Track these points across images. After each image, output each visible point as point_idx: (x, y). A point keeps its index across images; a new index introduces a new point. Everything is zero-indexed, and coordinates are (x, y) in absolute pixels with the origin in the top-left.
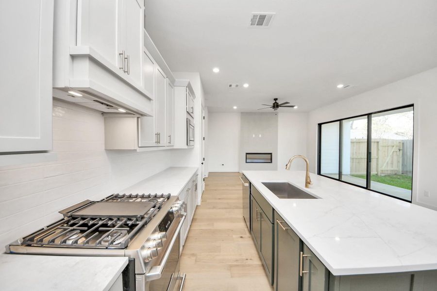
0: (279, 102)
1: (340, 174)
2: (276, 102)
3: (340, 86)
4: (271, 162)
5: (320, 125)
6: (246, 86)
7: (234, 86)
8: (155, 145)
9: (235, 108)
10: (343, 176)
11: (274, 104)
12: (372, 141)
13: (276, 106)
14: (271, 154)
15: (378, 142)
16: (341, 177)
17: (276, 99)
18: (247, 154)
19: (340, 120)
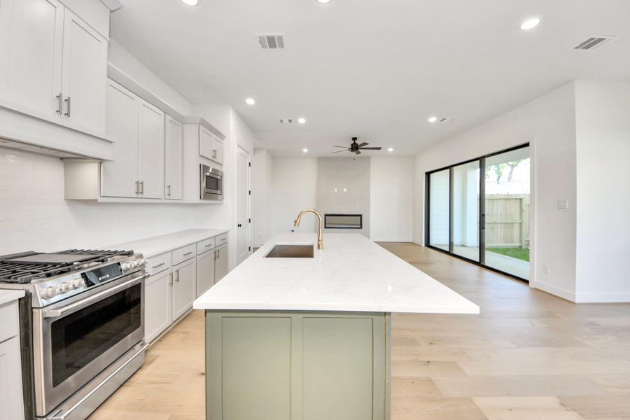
0: (359, 142)
1: (451, 244)
2: (355, 143)
3: (433, 120)
4: (361, 228)
5: (428, 174)
6: (302, 121)
7: (286, 121)
8: (135, 195)
9: (305, 150)
10: (454, 248)
11: (352, 145)
12: (486, 197)
13: (355, 148)
14: (361, 216)
15: (521, 199)
16: (453, 249)
17: (354, 139)
18: (326, 215)
19: (449, 167)
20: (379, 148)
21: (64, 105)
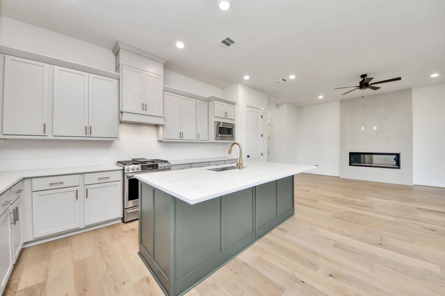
2: (364, 80)
4: (399, 168)
6: (292, 77)
7: (280, 81)
9: (321, 97)
11: (361, 83)
17: (364, 76)
20: (399, 79)
21: (144, 107)
